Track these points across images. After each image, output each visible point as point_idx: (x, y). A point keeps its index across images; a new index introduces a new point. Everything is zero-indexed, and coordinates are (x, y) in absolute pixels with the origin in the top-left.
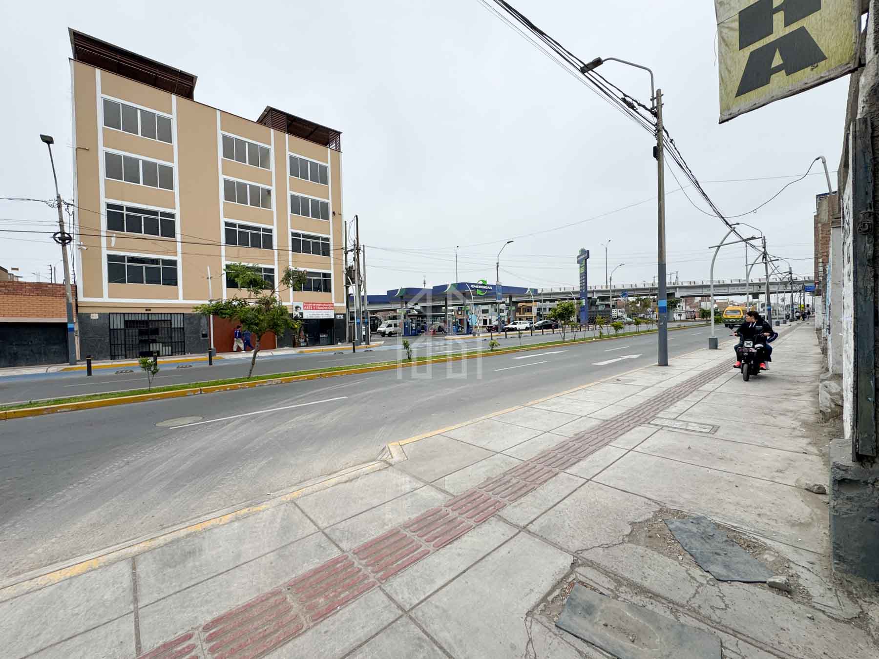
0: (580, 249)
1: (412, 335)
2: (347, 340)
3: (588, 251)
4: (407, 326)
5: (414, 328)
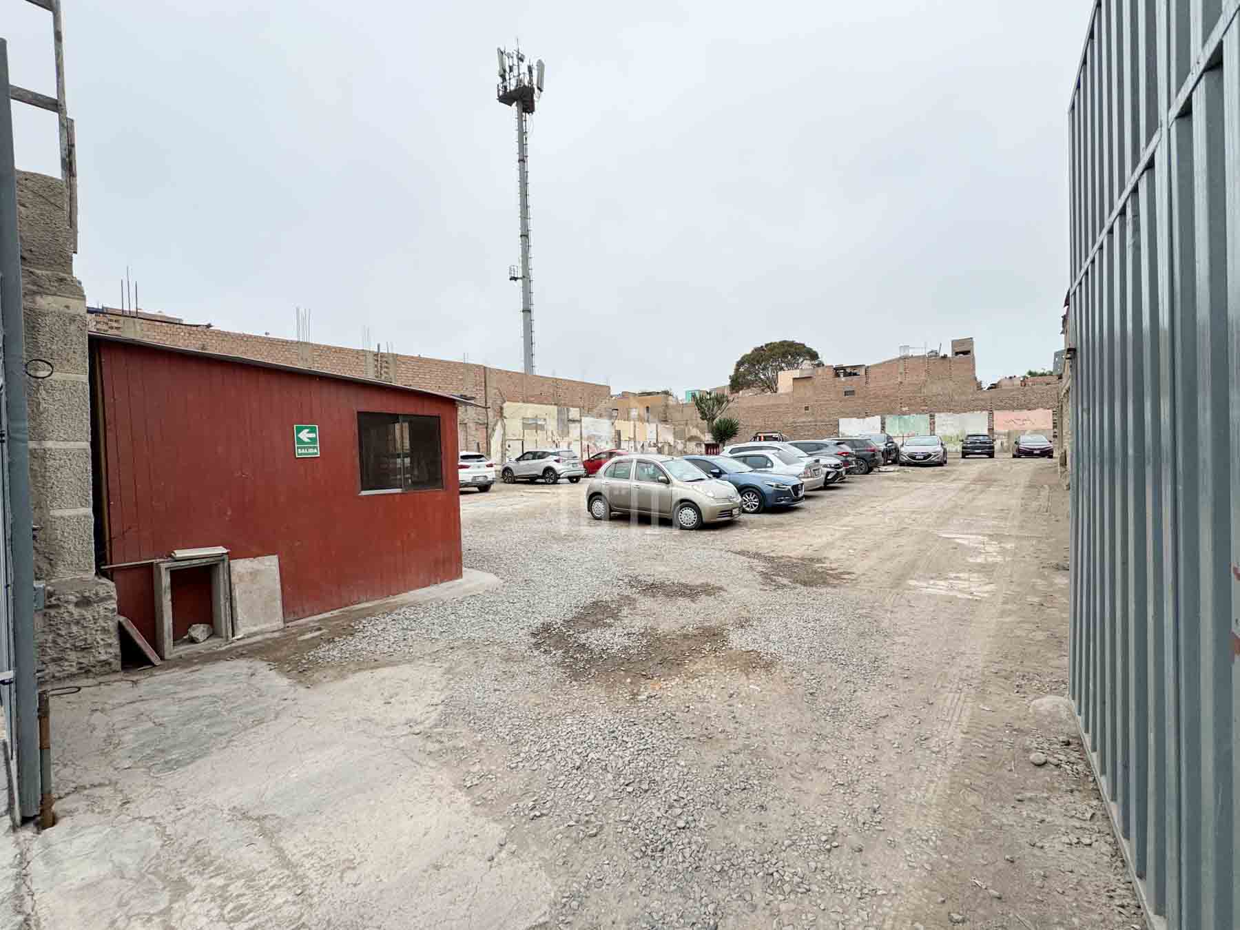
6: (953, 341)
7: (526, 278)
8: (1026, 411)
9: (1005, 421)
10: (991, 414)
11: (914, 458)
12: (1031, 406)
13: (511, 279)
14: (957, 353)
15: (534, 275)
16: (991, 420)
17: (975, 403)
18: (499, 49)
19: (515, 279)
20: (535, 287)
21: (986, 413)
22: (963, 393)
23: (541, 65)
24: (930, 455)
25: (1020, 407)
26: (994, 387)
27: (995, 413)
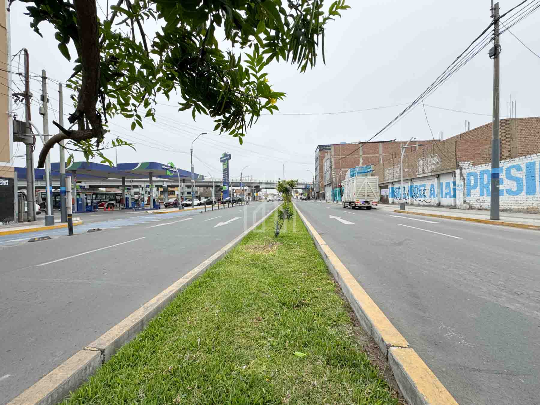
0: (223, 153)
1: (87, 211)
2: (16, 217)
3: (230, 155)
4: (80, 202)
5: (89, 205)
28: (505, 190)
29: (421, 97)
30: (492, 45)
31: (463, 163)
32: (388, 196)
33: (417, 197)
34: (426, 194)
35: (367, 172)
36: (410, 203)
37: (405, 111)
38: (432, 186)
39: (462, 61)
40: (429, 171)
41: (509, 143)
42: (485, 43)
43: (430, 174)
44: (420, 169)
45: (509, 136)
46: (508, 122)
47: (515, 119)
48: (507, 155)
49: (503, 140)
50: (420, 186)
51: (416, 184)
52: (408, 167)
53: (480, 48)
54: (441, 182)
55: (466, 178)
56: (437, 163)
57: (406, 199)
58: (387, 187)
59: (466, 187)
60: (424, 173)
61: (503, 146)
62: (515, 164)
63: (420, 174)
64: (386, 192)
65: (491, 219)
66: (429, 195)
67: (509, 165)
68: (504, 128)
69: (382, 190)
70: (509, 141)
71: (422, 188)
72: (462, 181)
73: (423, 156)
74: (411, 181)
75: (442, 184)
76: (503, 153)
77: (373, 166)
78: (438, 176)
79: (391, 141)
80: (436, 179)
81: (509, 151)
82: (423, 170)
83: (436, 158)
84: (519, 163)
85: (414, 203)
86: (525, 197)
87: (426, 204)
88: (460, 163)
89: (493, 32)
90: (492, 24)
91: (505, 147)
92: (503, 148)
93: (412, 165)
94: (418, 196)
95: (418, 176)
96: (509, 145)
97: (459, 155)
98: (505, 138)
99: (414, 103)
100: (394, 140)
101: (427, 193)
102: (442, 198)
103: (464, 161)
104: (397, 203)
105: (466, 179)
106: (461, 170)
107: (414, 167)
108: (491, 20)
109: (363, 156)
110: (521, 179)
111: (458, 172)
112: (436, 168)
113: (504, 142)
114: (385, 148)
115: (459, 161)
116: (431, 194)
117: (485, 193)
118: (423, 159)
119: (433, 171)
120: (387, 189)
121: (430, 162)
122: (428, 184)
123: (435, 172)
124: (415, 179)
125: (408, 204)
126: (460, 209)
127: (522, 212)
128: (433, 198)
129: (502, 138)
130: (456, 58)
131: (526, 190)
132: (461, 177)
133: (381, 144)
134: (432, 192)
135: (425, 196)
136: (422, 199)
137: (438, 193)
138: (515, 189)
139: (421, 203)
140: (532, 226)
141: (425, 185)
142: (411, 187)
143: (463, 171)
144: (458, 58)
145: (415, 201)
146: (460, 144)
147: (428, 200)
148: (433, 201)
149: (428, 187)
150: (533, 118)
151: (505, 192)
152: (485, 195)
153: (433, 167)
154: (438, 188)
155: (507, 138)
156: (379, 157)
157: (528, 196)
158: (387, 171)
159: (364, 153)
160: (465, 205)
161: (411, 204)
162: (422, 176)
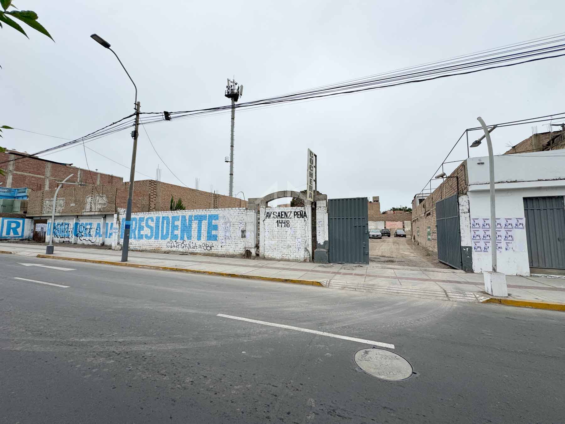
6: (373, 197)
7: (232, 162)
8: (395, 222)
9: (390, 225)
10: (385, 222)
11: (374, 236)
12: (396, 220)
13: (226, 162)
14: (374, 201)
15: (234, 161)
16: (385, 224)
17: (380, 218)
18: (228, 79)
19: (227, 162)
20: (234, 165)
21: (383, 222)
22: (376, 215)
23: (242, 86)
24: (378, 235)
25: (394, 221)
26: (384, 213)
27: (386, 222)
28: (144, 235)
29: (83, 139)
30: (133, 129)
31: (120, 209)
32: (45, 232)
33: (82, 236)
34: (91, 233)
35: (18, 197)
36: (73, 242)
37: (64, 145)
38: (99, 224)
39: (111, 129)
40: (96, 210)
41: (155, 199)
42: (129, 125)
43: (97, 213)
44: (88, 207)
45: (156, 193)
46: (155, 183)
47: (160, 182)
48: (153, 207)
49: (151, 195)
50: (87, 224)
51: (83, 221)
52: (75, 202)
53: (126, 126)
54: (107, 222)
55: (121, 222)
56: (105, 204)
57: (68, 238)
58: (45, 222)
59: (120, 230)
60: (91, 211)
61: (151, 200)
62: (151, 216)
63: (88, 212)
64: (42, 228)
65: (122, 261)
66: (94, 234)
67: (148, 216)
68: (153, 187)
69: (37, 224)
70: (155, 197)
71: (88, 227)
72: (118, 225)
73: (92, 194)
74: (77, 217)
75: (107, 224)
76: (151, 205)
77: (30, 190)
78: (105, 217)
79: (65, 165)
80: (102, 218)
81: (155, 204)
82: (91, 208)
83: (104, 198)
84: (153, 216)
85: (78, 243)
86: (154, 241)
87: (90, 243)
88: (118, 208)
89: (135, 120)
90: (134, 114)
91: (153, 201)
92: (151, 201)
93: (79, 200)
94: (83, 234)
95: (85, 214)
96: (155, 200)
97: (118, 201)
98: (153, 194)
99: (75, 142)
100: (70, 165)
101: (93, 232)
102: (106, 238)
103: (121, 208)
104: (58, 242)
105: (121, 224)
106: (118, 215)
107: (81, 204)
108: (134, 111)
109: (15, 172)
110: (153, 227)
111: (115, 216)
112: (104, 208)
113: (152, 197)
114: (56, 170)
115: (118, 207)
116: (97, 234)
117: (133, 236)
118: (92, 196)
119: (100, 211)
120: (44, 224)
121: (98, 201)
122: (95, 222)
123: (101, 211)
124: (82, 216)
125: (71, 243)
126: (114, 250)
127: (151, 252)
128: (98, 238)
129: (151, 194)
130: (112, 123)
131: (155, 236)
132: (118, 221)
133: (49, 165)
134: (98, 231)
135: (90, 235)
136: (87, 238)
137: (103, 233)
138: (149, 235)
139: (85, 243)
140: (141, 265)
141: (92, 223)
142: (76, 224)
143: (120, 216)
144: (114, 123)
145: (79, 240)
146: (120, 192)
147: (93, 239)
148: (98, 241)
149: (95, 226)
150: (170, 184)
151: (144, 237)
152: (133, 238)
153: (100, 207)
154: (103, 228)
155: (154, 194)
156: (44, 179)
157: (155, 240)
158: (47, 202)
159: (17, 169)
160: (118, 246)
161: (74, 244)
162: (89, 214)
